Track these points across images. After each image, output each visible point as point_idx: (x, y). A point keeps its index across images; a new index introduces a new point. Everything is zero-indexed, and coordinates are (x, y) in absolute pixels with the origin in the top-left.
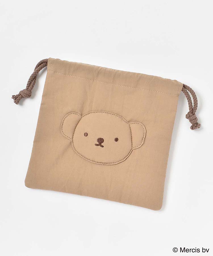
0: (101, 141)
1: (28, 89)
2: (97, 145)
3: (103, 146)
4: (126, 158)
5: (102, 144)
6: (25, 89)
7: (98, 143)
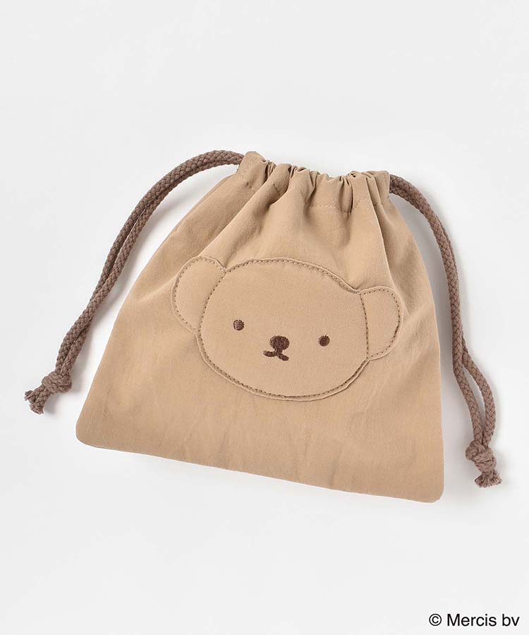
0: (280, 345)
1: (60, 369)
2: (268, 354)
3: (285, 358)
4: (349, 382)
5: (284, 352)
6: (54, 370)
7: (272, 350)
